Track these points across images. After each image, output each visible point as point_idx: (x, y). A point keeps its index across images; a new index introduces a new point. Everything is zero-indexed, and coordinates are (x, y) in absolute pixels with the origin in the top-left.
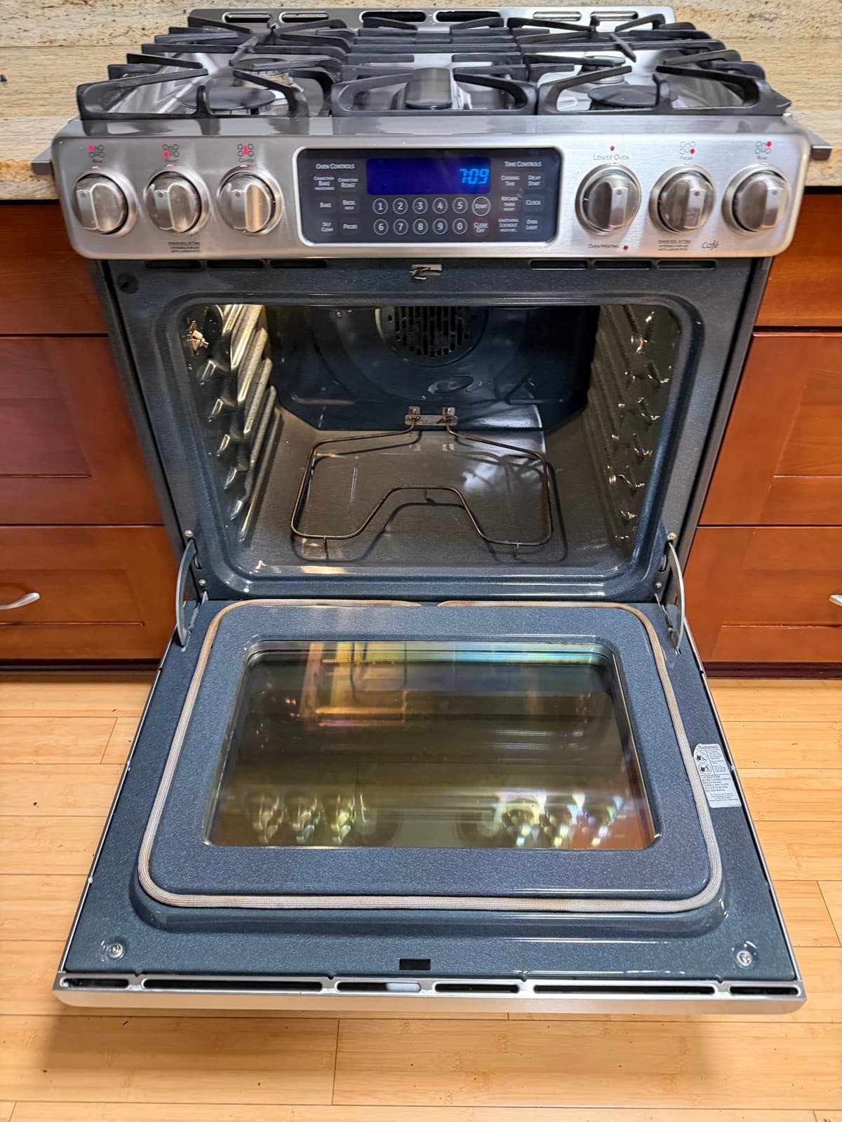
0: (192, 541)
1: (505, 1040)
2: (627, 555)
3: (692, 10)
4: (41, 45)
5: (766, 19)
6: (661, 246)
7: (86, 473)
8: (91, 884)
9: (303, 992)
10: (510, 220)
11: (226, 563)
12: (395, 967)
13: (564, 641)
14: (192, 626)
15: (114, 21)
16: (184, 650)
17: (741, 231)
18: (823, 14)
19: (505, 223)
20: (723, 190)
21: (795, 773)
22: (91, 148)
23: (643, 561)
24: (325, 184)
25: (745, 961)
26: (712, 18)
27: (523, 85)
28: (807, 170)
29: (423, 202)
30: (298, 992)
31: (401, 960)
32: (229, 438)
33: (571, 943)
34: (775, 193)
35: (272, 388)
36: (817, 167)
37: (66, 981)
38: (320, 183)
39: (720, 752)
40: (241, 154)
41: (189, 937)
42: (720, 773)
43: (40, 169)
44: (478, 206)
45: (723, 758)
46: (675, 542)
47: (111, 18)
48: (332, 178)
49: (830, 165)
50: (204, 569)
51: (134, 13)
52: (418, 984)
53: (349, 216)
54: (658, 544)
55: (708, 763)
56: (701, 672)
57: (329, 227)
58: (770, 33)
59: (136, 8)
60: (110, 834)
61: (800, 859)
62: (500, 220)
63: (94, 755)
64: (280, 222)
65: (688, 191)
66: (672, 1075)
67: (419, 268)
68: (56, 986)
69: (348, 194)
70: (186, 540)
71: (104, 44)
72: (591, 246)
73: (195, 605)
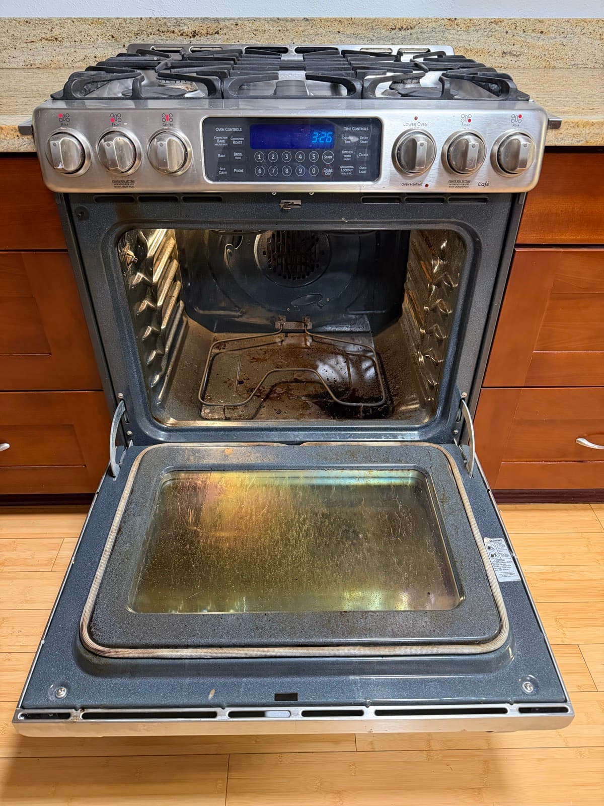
0: (122, 401)
1: (354, 767)
2: (433, 412)
3: (465, 49)
4: (24, 67)
5: (515, 55)
6: (450, 184)
7: (47, 352)
8: (43, 645)
9: (203, 719)
10: (348, 167)
11: (147, 418)
12: (272, 700)
13: (392, 469)
14: (121, 463)
15: (75, 51)
16: (115, 479)
17: (504, 174)
18: (551, 52)
19: (345, 168)
20: (491, 147)
21: (558, 569)
22: (60, 115)
23: (445, 414)
24: (222, 141)
25: (529, 689)
26: (479, 54)
27: (352, 80)
28: (546, 135)
29: (288, 154)
30: (199, 719)
31: (275, 694)
32: (151, 329)
33: (401, 679)
34: (525, 146)
35: (181, 302)
36: (552, 133)
37: (22, 715)
38: (218, 141)
39: (504, 543)
40: (164, 120)
41: (117, 681)
42: (504, 558)
43: (24, 131)
44: (326, 157)
45: (506, 548)
46: (466, 399)
47: (73, 50)
48: (227, 138)
49: (561, 131)
50: (130, 422)
51: (89, 47)
52: (289, 711)
53: (239, 164)
54: (455, 402)
55: (496, 551)
56: (489, 490)
57: (224, 171)
58: (517, 64)
59: (91, 43)
60: (59, 608)
61: (565, 629)
62: (341, 167)
63: (46, 565)
64: (190, 167)
65: (467, 145)
66: (479, 789)
67: (285, 202)
68: (15, 720)
69: (237, 148)
70: (118, 400)
71: (67, 67)
72: (403, 184)
73: (124, 448)
